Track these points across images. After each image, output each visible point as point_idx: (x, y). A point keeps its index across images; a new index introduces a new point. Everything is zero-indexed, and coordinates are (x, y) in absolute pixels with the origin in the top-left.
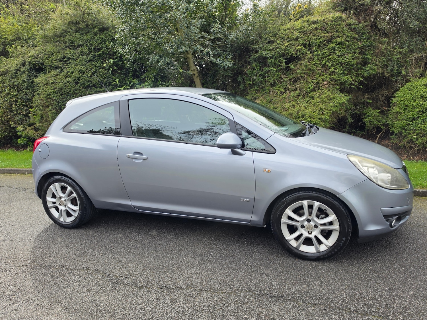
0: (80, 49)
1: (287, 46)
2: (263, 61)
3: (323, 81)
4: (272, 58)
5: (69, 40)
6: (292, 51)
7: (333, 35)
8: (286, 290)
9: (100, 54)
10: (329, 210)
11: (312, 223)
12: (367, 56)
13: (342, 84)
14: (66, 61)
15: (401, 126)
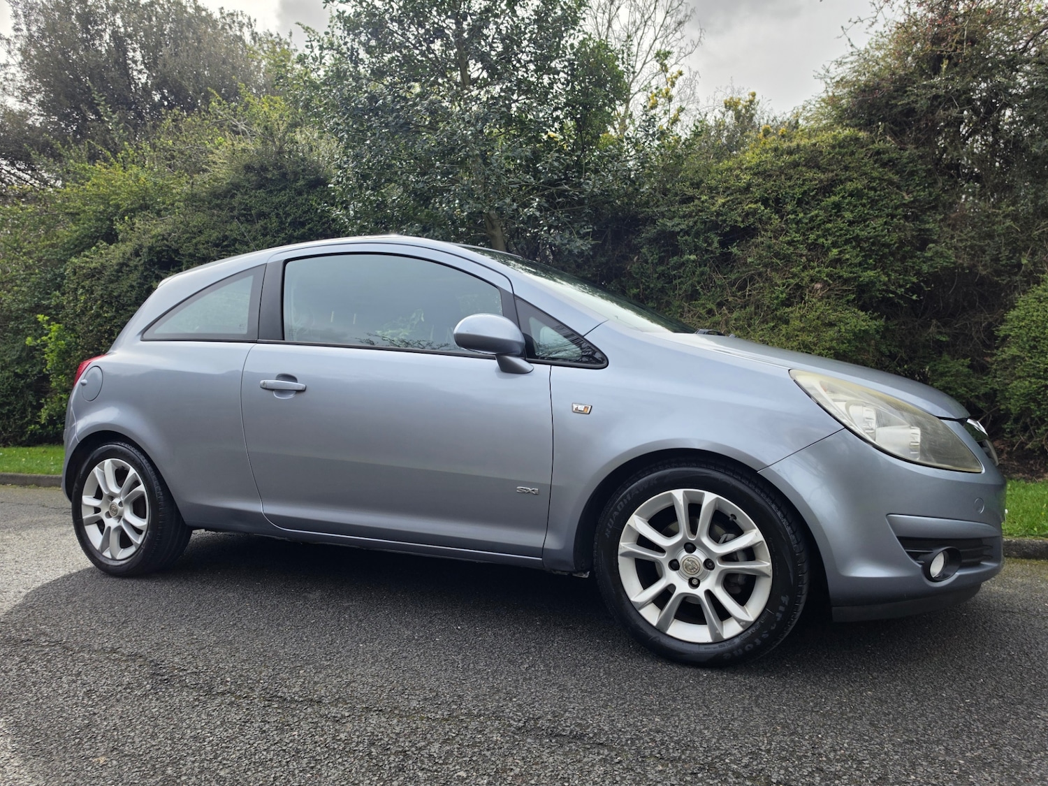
0: (261, 223)
1: (724, 205)
2: (668, 243)
3: (812, 281)
4: (687, 233)
5: (240, 203)
6: (736, 217)
7: (837, 175)
8: (598, 722)
9: (304, 233)
10: (743, 517)
11: (700, 556)
12: (927, 226)
13: (863, 289)
14: (226, 246)
15: (1026, 391)
